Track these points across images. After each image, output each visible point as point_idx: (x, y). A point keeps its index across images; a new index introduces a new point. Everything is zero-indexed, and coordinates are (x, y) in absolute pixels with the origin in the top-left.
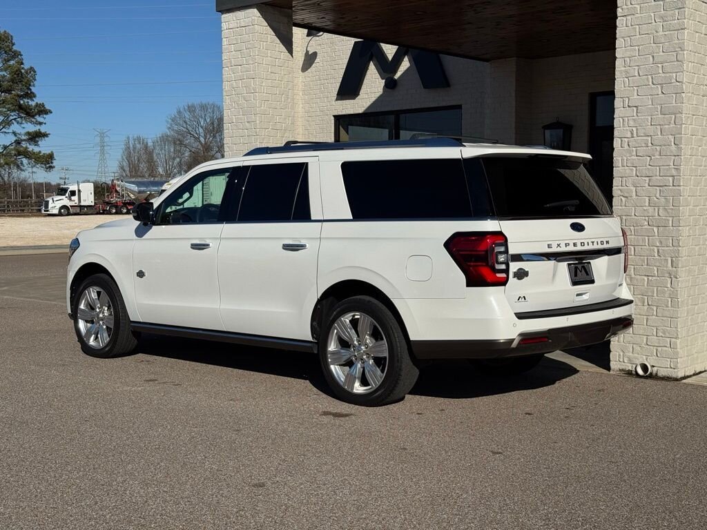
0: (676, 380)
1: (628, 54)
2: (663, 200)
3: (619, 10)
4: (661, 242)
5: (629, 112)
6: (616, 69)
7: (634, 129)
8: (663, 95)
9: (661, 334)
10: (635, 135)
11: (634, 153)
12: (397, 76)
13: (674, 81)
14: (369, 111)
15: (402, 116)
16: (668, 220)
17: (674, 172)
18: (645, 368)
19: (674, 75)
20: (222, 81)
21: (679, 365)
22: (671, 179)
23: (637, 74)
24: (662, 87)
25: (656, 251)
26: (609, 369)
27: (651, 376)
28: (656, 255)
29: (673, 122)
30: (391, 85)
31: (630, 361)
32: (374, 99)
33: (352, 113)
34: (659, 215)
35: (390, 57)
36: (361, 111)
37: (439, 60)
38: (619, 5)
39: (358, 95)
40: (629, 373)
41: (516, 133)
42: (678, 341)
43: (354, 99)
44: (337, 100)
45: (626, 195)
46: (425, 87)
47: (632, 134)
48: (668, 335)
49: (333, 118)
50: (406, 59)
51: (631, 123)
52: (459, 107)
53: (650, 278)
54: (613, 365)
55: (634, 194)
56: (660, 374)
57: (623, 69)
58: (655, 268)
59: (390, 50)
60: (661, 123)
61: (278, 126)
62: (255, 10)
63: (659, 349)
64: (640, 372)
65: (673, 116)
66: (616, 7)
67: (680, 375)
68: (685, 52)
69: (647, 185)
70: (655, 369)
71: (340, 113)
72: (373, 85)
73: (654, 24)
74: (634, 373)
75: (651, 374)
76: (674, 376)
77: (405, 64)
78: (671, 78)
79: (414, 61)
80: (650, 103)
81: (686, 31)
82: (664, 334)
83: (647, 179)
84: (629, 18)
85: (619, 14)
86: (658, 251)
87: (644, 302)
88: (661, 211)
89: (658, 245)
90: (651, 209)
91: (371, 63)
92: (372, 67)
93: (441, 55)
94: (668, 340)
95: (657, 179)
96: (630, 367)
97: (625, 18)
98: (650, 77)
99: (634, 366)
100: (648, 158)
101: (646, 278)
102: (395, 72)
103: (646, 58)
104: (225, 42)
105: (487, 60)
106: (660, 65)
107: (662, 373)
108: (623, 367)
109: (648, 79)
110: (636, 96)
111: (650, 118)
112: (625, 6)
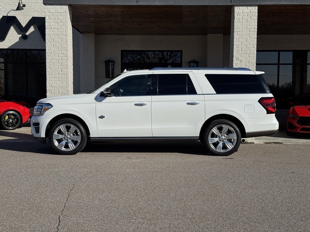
1: (238, 44)
3: (235, 30)
12: (27, 34)
13: (253, 53)
15: (28, 51)
18: (244, 140)
23: (241, 50)
24: (249, 55)
29: (252, 66)
35: (24, 26)
36: (6, 47)
38: (235, 28)
39: (4, 40)
43: (2, 42)
50: (32, 27)
51: (239, 65)
56: (248, 142)
57: (236, 48)
60: (249, 66)
70: (247, 141)
72: (13, 37)
73: (246, 35)
76: (253, 142)
77: (32, 29)
80: (245, 59)
84: (238, 33)
85: (235, 31)
92: (12, 28)
98: (245, 52)
103: (244, 46)
105: (81, 33)
106: (248, 48)
110: (240, 57)
111: (245, 64)
112: (237, 29)
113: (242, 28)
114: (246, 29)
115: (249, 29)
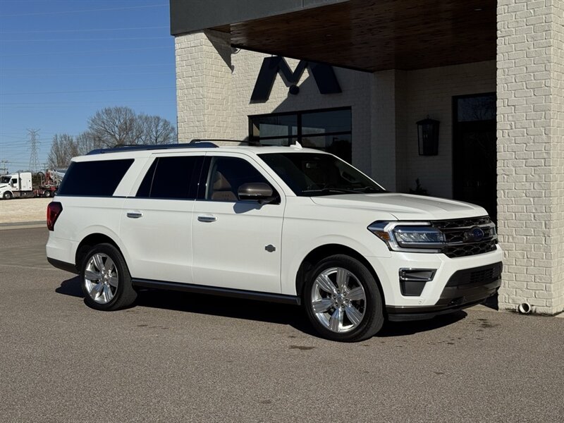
0: (551, 315)
1: (506, 66)
2: (537, 177)
3: (498, 32)
4: (536, 209)
5: (507, 110)
6: (498, 77)
7: (513, 123)
8: (535, 97)
9: (538, 280)
10: (513, 127)
11: (513, 141)
12: (299, 84)
13: (543, 86)
14: (278, 112)
15: (303, 115)
16: (542, 192)
17: (545, 156)
18: (526, 307)
19: (543, 81)
20: (176, 90)
21: (553, 304)
22: (543, 161)
23: (514, 81)
24: (534, 92)
25: (533, 216)
26: (497, 308)
27: (531, 313)
28: (533, 219)
29: (543, 117)
30: (294, 91)
31: (514, 302)
32: (280, 103)
33: (263, 113)
34: (534, 188)
35: (293, 70)
36: (270, 112)
37: (332, 71)
38: (498, 28)
39: (268, 99)
40: (514, 311)
41: (396, 128)
42: (552, 285)
43: (264, 102)
44: (250, 103)
45: (508, 173)
46: (322, 93)
47: (511, 127)
48: (543, 281)
49: (247, 118)
50: (306, 71)
51: (510, 118)
52: (349, 108)
53: (528, 237)
54: (500, 305)
55: (514, 173)
56: (538, 312)
57: (503, 77)
58: (532, 230)
59: (293, 63)
60: (534, 118)
61: (221, 124)
62: (203, 34)
63: (537, 292)
64: (522, 310)
65: (544, 113)
66: (496, 30)
67: (554, 312)
68: (552, 64)
69: (524, 166)
70: (534, 307)
71: (254, 114)
72: (280, 91)
73: (527, 42)
74: (517, 311)
75: (531, 311)
76: (549, 312)
77: (306, 75)
78: (541, 83)
79: (313, 72)
80: (525, 103)
81: (552, 48)
82: (541, 280)
83: (524, 161)
84: (507, 38)
85: (498, 36)
86: (534, 216)
87: (524, 256)
88: (536, 185)
89: (534, 211)
90: (528, 184)
91: (278, 74)
92: (278, 77)
93: (334, 67)
94: (544, 285)
95: (532, 161)
96: (514, 307)
97: (503, 39)
98: (524, 83)
99: (517, 306)
100: (525, 145)
101: (525, 237)
102: (298, 81)
103: (520, 69)
104: (178, 58)
105: (371, 72)
106: (532, 74)
107: (540, 310)
108: (509, 307)
109: (523, 84)
110: (513, 98)
111: (525, 114)
112: (503, 30)
113: (515, 24)
114: (526, 27)
115: (532, 27)
